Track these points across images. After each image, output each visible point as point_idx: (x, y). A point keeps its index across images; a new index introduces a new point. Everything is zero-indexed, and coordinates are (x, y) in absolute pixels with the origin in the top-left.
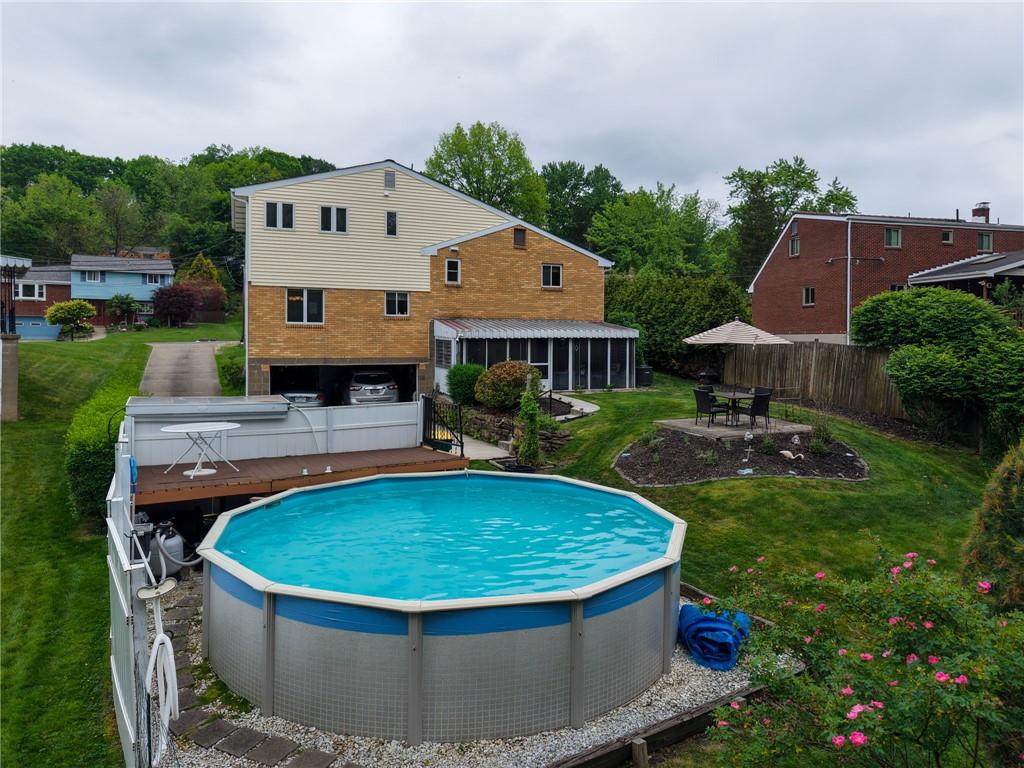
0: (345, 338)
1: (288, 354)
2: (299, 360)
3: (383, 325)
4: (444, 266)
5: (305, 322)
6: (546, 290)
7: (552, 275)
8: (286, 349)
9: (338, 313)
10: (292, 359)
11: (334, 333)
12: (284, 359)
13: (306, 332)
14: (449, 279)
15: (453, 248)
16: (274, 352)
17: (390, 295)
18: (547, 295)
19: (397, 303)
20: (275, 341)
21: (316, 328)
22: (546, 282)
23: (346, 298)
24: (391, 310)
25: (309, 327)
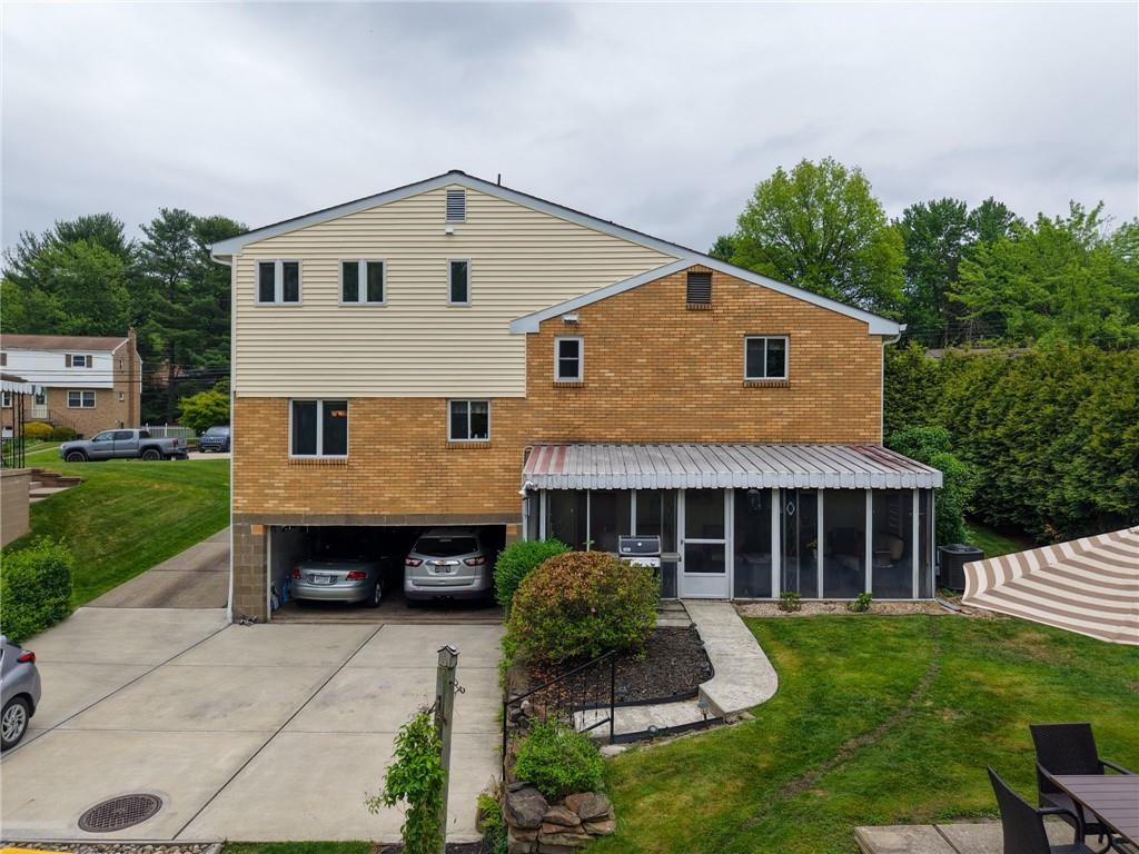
0: (379, 481)
1: (291, 508)
2: (307, 517)
3: (443, 458)
4: (551, 350)
5: (319, 455)
6: (751, 386)
7: (767, 358)
8: (288, 499)
9: (370, 440)
10: (297, 516)
11: (363, 472)
12: (285, 516)
13: (318, 473)
14: (562, 374)
15: (568, 318)
16: (270, 506)
17: (458, 405)
18: (755, 396)
19: (470, 419)
20: (272, 486)
21: (334, 464)
22: (754, 370)
23: (382, 413)
24: (458, 431)
25: (323, 464)
